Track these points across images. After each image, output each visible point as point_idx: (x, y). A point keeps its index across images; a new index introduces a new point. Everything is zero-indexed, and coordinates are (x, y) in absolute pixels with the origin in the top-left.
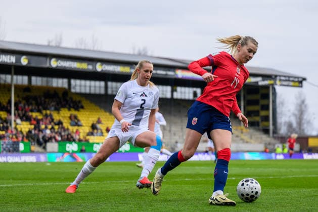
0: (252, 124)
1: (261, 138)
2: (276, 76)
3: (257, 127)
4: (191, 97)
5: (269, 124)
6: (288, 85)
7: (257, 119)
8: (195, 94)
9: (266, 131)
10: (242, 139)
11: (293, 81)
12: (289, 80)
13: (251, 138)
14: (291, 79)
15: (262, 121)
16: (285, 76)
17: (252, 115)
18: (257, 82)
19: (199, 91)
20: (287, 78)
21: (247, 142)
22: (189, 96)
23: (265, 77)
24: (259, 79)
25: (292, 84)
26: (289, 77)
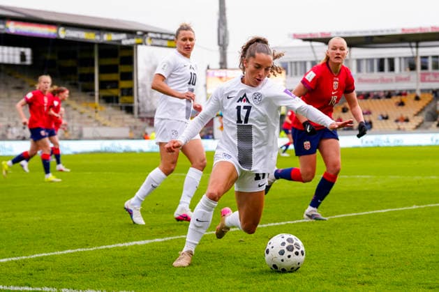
0: (108, 100)
1: (123, 119)
2: (146, 33)
3: (115, 104)
4: (17, 60)
5: (133, 99)
6: (161, 46)
7: (115, 92)
8: (23, 57)
9: (129, 110)
10: (97, 121)
11: (167, 39)
12: (161, 39)
13: (110, 119)
14: (165, 36)
15: (122, 95)
16: (156, 33)
17: (108, 87)
18: (120, 41)
19: (28, 52)
20: (159, 36)
21: (105, 125)
22: (14, 59)
23: (131, 33)
24: (122, 36)
25: (166, 43)
26: (161, 34)
